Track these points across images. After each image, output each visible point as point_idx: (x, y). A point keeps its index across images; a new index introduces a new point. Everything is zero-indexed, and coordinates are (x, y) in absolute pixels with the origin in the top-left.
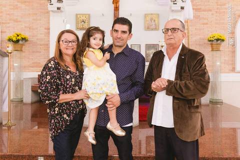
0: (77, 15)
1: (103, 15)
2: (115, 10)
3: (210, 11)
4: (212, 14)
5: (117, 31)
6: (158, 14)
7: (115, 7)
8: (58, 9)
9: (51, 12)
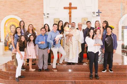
0: (54, 19)
1: (65, 19)
2: (70, 17)
3: (109, 16)
4: (109, 18)
5: (88, 24)
6: (87, 18)
7: (69, 16)
8: (48, 17)
9: (44, 18)
